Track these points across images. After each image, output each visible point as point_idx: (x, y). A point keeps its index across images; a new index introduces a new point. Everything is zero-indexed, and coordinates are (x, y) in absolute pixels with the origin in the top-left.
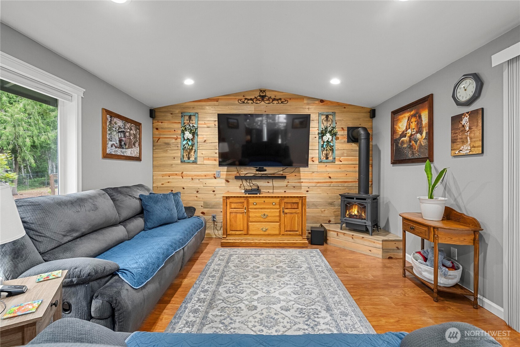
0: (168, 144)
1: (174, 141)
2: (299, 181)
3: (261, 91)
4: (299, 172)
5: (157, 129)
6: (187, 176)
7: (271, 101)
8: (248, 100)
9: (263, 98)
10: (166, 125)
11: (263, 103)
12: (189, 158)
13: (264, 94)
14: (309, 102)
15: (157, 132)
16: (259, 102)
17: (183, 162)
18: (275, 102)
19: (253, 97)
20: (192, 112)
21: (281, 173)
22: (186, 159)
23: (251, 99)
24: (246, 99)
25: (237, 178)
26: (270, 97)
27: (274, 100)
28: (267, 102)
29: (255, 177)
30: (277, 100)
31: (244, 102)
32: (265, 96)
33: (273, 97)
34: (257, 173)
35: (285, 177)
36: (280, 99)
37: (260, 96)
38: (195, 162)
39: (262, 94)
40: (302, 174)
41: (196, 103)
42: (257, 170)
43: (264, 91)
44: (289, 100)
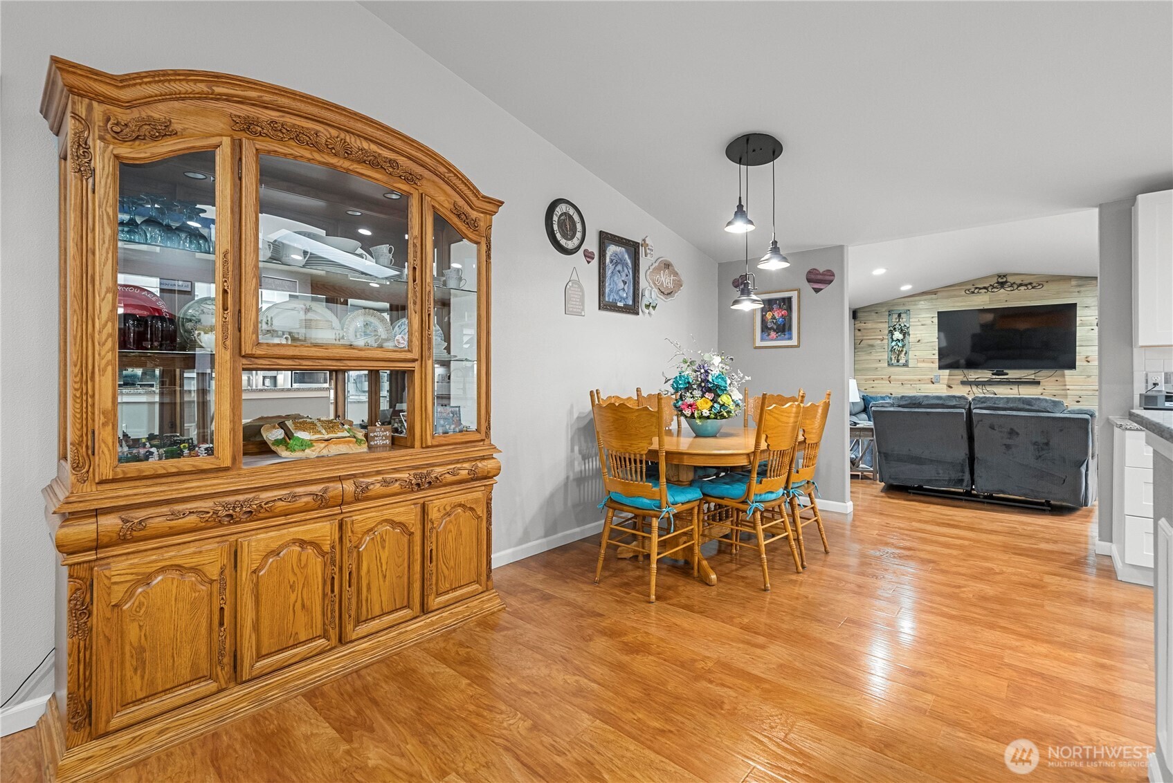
0: (872, 346)
1: (879, 342)
2: (1063, 388)
3: (1000, 276)
4: (1063, 376)
5: (859, 330)
6: (896, 380)
7: (1015, 287)
8: (980, 289)
9: (1002, 285)
10: (869, 325)
11: (1002, 290)
12: (898, 361)
13: (1004, 280)
14: (1080, 282)
15: (859, 334)
16: (996, 290)
17: (890, 365)
18: (1022, 288)
19: (986, 285)
20: (901, 309)
21: (1033, 377)
22: (894, 361)
23: (985, 288)
24: (976, 288)
25: (963, 383)
26: (1014, 283)
27: (1021, 285)
28: (1009, 289)
29: (990, 383)
30: (1026, 285)
31: (973, 292)
32: (1006, 282)
33: (1019, 282)
34: (994, 377)
35: (1038, 383)
36: (1031, 284)
37: (998, 283)
38: (906, 365)
39: (1000, 280)
40: (1068, 378)
41: (906, 299)
42: (993, 374)
43: (1004, 276)
44: (1044, 283)
